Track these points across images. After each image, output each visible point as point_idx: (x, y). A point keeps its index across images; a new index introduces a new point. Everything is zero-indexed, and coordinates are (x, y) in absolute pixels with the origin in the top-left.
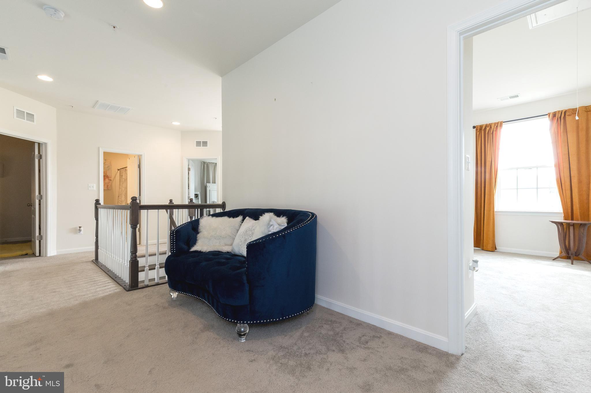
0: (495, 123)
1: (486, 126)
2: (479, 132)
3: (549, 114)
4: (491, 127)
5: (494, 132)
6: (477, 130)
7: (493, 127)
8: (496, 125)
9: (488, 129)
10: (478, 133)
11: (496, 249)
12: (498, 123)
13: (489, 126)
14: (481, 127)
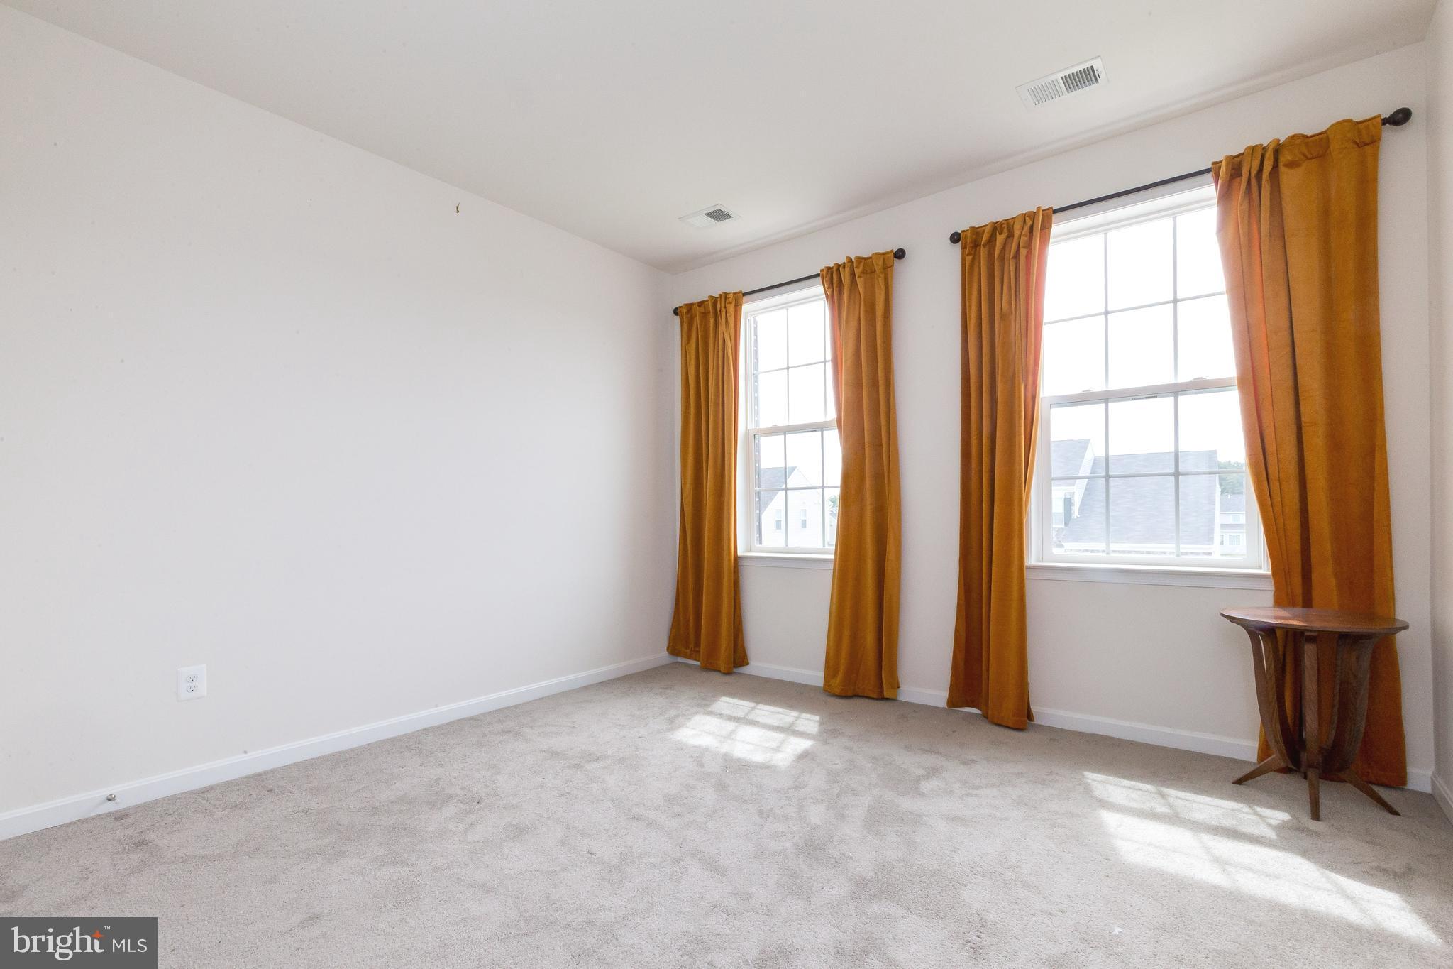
0: (1024, 217)
1: (996, 228)
2: (971, 257)
3: (1215, 169)
4: (1011, 235)
5: (1023, 252)
6: (964, 248)
7: (1017, 233)
8: (1029, 223)
9: (1000, 239)
10: (969, 258)
11: (1030, 716)
12: (1032, 215)
13: (1006, 230)
14: (976, 232)
